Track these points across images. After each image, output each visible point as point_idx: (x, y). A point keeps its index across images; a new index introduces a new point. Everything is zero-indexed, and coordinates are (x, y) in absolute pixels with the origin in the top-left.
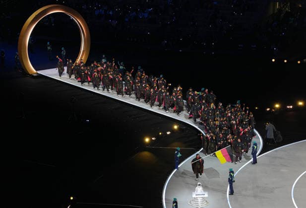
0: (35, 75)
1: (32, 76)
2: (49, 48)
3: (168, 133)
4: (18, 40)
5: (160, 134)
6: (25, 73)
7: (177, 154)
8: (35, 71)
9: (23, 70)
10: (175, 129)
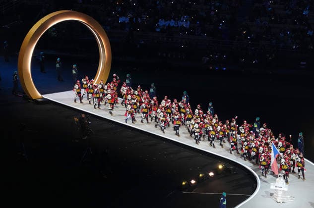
0: (40, 100)
1: (36, 102)
2: (57, 65)
3: (211, 174)
4: (18, 56)
5: (201, 175)
6: (27, 98)
7: (223, 201)
8: (39, 95)
9: (24, 93)
10: (220, 170)
